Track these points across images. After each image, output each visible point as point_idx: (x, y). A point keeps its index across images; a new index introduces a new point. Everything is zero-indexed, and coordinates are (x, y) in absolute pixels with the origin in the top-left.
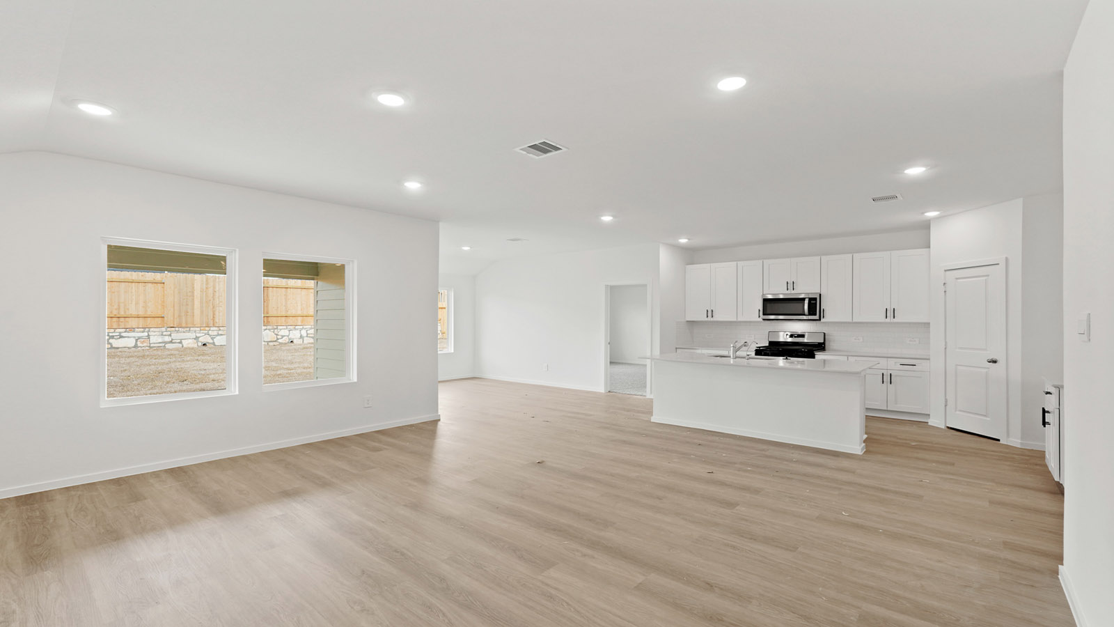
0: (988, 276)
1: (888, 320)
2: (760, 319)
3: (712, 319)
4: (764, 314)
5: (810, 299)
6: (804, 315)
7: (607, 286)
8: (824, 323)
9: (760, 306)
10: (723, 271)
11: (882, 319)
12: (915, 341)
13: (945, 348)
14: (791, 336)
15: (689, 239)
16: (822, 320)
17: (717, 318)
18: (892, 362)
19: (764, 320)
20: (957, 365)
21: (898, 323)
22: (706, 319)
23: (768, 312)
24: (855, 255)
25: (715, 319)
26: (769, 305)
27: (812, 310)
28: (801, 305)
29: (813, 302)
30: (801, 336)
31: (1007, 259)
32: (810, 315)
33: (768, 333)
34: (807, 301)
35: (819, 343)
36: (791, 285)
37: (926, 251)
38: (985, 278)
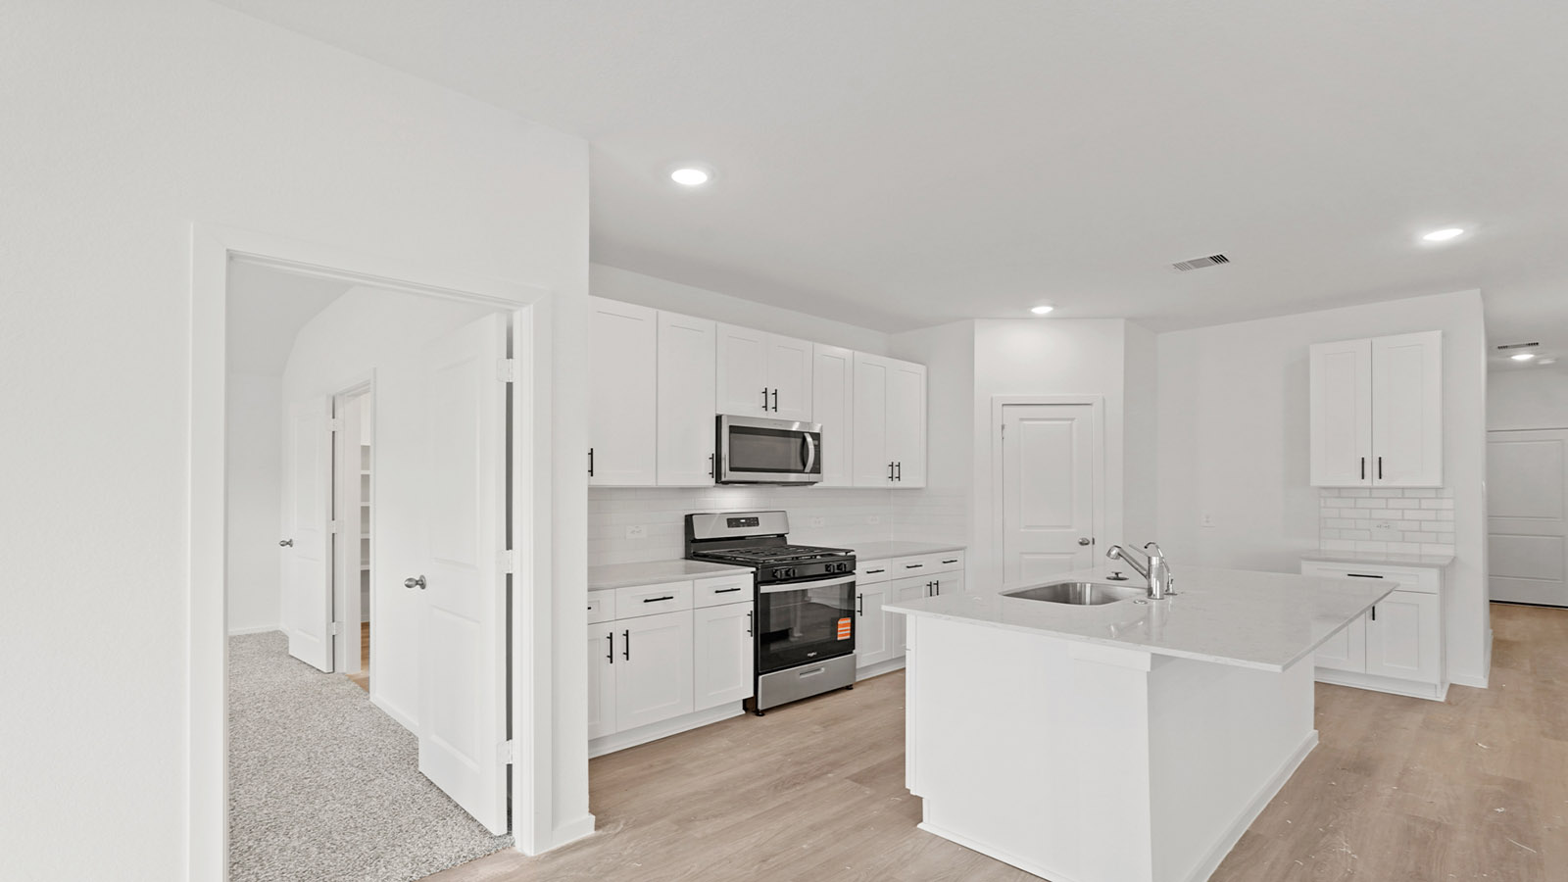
4: (731, 469)
5: (813, 436)
11: (886, 482)
13: (1003, 529)
14: (730, 523)
20: (1022, 553)
24: (855, 353)
29: (817, 443)
30: (753, 522)
31: (1104, 400)
32: (811, 472)
33: (683, 519)
34: (809, 439)
35: (779, 536)
36: (770, 398)
37: (922, 369)
38: (1069, 422)
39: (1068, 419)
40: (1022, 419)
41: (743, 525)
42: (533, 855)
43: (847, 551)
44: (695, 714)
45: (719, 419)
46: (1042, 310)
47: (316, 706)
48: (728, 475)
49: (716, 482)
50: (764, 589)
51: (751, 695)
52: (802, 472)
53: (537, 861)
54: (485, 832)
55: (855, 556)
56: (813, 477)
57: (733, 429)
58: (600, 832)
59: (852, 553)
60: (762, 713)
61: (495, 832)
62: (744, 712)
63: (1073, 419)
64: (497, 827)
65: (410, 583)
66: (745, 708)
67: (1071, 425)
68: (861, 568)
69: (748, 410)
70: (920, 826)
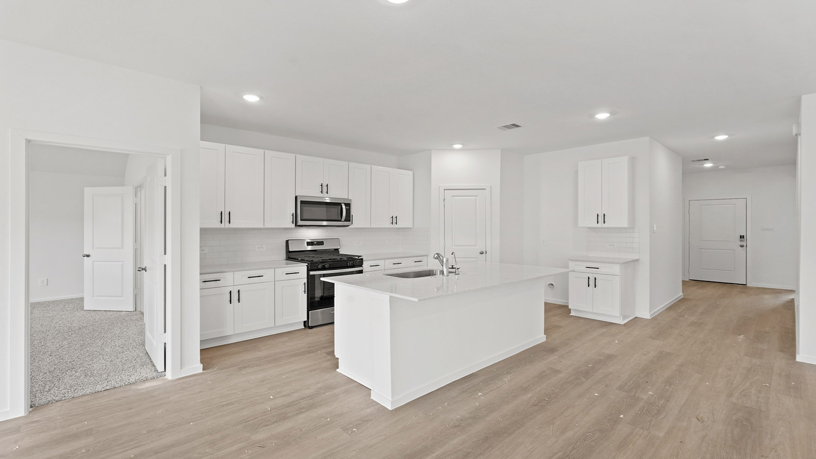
2: (293, 226)
5: (347, 205)
11: (387, 224)
13: (444, 247)
14: (309, 244)
16: (353, 226)
21: (399, 228)
24: (372, 166)
27: (348, 216)
28: (338, 210)
29: (348, 208)
30: (320, 243)
31: (491, 187)
32: (345, 221)
33: (285, 242)
34: (344, 207)
35: (335, 249)
36: (325, 188)
37: (411, 173)
38: (475, 197)
39: (475, 196)
40: (453, 196)
41: (315, 244)
42: (171, 379)
43: (359, 256)
44: (275, 327)
45: (296, 197)
46: (457, 146)
47: (119, 324)
48: (300, 223)
49: (296, 226)
50: (312, 273)
51: (306, 320)
52: (340, 221)
53: (172, 381)
54: (156, 371)
55: (362, 259)
56: (346, 223)
57: (302, 202)
58: (205, 371)
59: (361, 257)
60: (312, 327)
61: (159, 371)
62: (304, 327)
63: (477, 196)
64: (160, 368)
65: (140, 269)
66: (305, 326)
67: (476, 198)
68: (365, 264)
69: (312, 193)
70: (337, 370)
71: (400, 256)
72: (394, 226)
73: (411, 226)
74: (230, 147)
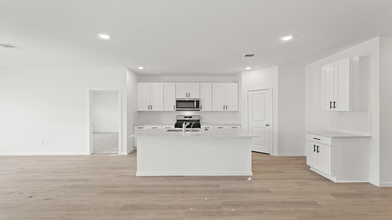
0: (265, 93)
1: (224, 110)
2: (175, 110)
3: (151, 110)
4: (177, 108)
5: (197, 101)
6: (194, 108)
7: (90, 91)
8: (201, 111)
9: (174, 103)
10: (156, 87)
11: (222, 110)
12: (230, 118)
13: (248, 121)
14: (185, 117)
15: (144, 67)
16: (201, 110)
17: (154, 109)
18: (229, 127)
19: (176, 110)
20: (252, 127)
21: (228, 111)
22: (148, 110)
23: (178, 107)
24: (213, 83)
25: (153, 110)
26: (179, 103)
27: (198, 106)
28: (193, 103)
30: (191, 117)
31: (272, 88)
34: (195, 102)
35: (198, 120)
36: (188, 95)
37: (236, 84)
38: (264, 94)
41: (188, 118)
42: (119, 155)
45: (176, 99)
46: (248, 68)
56: (197, 109)
58: (128, 155)
68: (202, 127)
69: (183, 97)
71: (234, 124)
72: (225, 110)
73: (237, 110)
74: (152, 84)
